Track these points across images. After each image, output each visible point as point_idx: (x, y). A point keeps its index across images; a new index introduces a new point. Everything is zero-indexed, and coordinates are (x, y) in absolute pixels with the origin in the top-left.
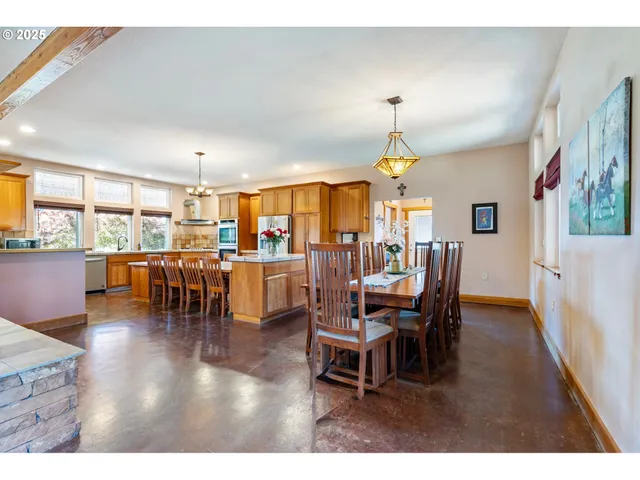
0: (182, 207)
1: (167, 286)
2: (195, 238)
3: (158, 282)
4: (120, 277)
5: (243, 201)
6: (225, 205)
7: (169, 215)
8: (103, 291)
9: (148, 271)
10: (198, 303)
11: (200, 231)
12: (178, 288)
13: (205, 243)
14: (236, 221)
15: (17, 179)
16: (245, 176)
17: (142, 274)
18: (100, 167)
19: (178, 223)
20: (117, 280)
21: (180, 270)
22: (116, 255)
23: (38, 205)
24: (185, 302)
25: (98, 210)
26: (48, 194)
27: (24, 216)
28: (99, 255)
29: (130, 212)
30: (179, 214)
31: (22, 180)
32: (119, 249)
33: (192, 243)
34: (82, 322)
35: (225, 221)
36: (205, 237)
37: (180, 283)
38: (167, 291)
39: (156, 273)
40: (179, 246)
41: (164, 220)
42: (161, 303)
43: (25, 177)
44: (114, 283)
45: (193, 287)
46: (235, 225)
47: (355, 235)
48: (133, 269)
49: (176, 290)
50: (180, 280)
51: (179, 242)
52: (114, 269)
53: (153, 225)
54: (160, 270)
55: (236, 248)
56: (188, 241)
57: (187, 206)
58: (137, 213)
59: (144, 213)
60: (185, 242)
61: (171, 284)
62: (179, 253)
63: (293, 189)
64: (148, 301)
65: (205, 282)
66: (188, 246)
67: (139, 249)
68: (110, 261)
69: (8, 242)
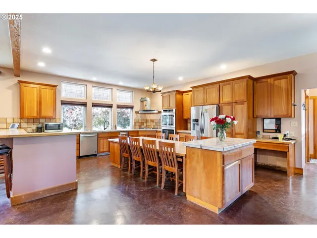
0: (139, 103)
1: (131, 158)
2: (147, 121)
3: (126, 155)
4: (105, 146)
5: (178, 96)
6: (166, 100)
7: (132, 108)
8: (96, 155)
9: (119, 145)
10: (154, 176)
11: (150, 117)
12: (140, 162)
13: (152, 125)
14: (174, 110)
15: (51, 88)
16: (181, 79)
17: (115, 148)
18: (94, 79)
19: (137, 113)
20: (103, 148)
21: (141, 149)
22: (103, 133)
23: (64, 103)
24: (144, 173)
25: (94, 105)
26: (69, 96)
27: (55, 109)
28: (93, 133)
29: (110, 106)
30: (137, 107)
31: (54, 88)
32: (105, 129)
33: (145, 124)
34: (74, 188)
35: (166, 111)
36: (152, 121)
37: (140, 158)
38: (131, 161)
39: (124, 148)
40: (138, 127)
41: (129, 110)
42: (127, 170)
43: (56, 86)
44: (102, 150)
45: (151, 163)
46: (174, 113)
47: (278, 120)
48: (111, 143)
49: (138, 163)
50: (141, 156)
51: (137, 124)
52: (102, 141)
53: (123, 114)
54: (127, 147)
55: (174, 129)
56: (143, 124)
57: (142, 102)
58: (115, 106)
59: (119, 107)
60: (141, 124)
61: (135, 158)
62: (138, 131)
63: (220, 85)
64: (119, 167)
65: (160, 161)
66: (142, 127)
67: (116, 128)
68: (100, 136)
69: (46, 125)
